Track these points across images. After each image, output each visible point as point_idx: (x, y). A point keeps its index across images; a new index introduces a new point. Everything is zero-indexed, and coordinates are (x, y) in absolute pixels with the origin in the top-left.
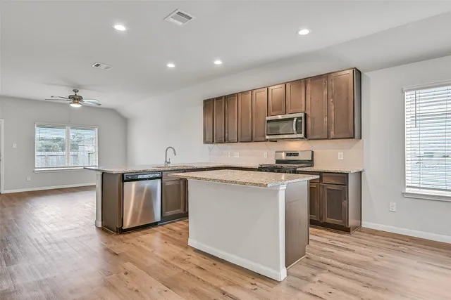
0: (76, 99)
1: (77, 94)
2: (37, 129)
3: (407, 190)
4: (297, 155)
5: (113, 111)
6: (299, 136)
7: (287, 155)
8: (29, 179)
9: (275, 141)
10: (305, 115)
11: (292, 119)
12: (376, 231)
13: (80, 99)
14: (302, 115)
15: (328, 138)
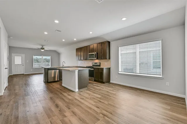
0: (42, 49)
1: (43, 47)
2: (34, 56)
3: (120, 73)
4: (96, 63)
5: (55, 51)
6: (95, 58)
7: (95, 63)
8: (31, 70)
9: (92, 60)
10: (97, 53)
11: (94, 54)
12: (113, 83)
13: (44, 48)
14: (96, 53)
15: (102, 59)
